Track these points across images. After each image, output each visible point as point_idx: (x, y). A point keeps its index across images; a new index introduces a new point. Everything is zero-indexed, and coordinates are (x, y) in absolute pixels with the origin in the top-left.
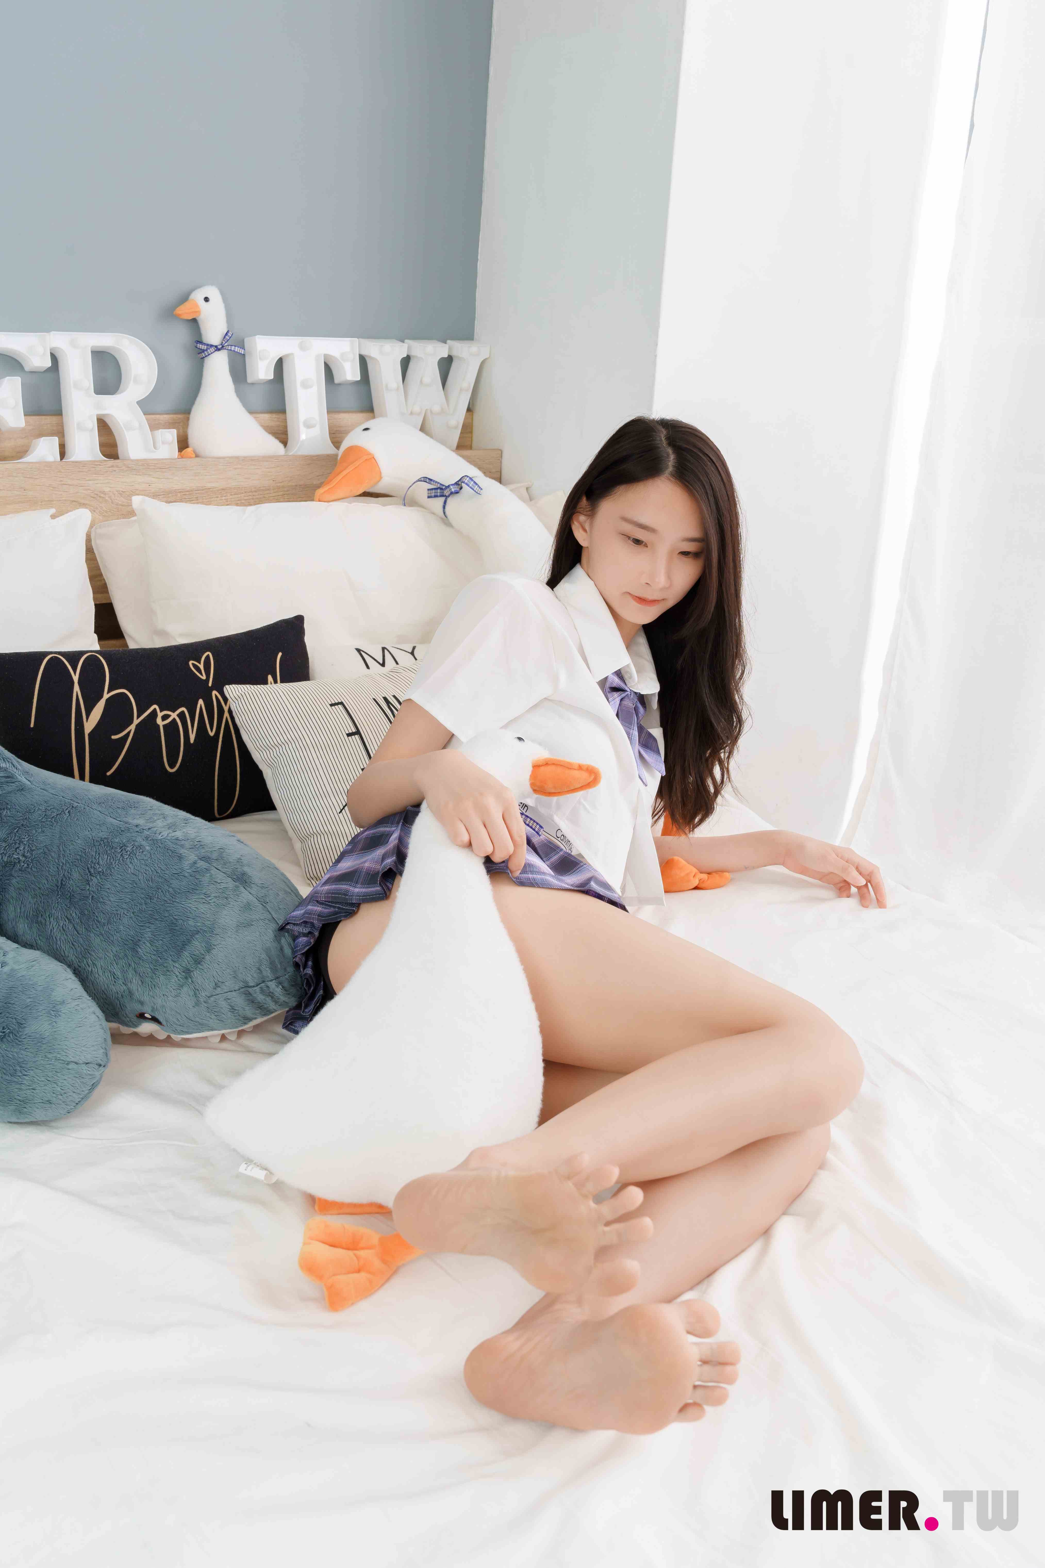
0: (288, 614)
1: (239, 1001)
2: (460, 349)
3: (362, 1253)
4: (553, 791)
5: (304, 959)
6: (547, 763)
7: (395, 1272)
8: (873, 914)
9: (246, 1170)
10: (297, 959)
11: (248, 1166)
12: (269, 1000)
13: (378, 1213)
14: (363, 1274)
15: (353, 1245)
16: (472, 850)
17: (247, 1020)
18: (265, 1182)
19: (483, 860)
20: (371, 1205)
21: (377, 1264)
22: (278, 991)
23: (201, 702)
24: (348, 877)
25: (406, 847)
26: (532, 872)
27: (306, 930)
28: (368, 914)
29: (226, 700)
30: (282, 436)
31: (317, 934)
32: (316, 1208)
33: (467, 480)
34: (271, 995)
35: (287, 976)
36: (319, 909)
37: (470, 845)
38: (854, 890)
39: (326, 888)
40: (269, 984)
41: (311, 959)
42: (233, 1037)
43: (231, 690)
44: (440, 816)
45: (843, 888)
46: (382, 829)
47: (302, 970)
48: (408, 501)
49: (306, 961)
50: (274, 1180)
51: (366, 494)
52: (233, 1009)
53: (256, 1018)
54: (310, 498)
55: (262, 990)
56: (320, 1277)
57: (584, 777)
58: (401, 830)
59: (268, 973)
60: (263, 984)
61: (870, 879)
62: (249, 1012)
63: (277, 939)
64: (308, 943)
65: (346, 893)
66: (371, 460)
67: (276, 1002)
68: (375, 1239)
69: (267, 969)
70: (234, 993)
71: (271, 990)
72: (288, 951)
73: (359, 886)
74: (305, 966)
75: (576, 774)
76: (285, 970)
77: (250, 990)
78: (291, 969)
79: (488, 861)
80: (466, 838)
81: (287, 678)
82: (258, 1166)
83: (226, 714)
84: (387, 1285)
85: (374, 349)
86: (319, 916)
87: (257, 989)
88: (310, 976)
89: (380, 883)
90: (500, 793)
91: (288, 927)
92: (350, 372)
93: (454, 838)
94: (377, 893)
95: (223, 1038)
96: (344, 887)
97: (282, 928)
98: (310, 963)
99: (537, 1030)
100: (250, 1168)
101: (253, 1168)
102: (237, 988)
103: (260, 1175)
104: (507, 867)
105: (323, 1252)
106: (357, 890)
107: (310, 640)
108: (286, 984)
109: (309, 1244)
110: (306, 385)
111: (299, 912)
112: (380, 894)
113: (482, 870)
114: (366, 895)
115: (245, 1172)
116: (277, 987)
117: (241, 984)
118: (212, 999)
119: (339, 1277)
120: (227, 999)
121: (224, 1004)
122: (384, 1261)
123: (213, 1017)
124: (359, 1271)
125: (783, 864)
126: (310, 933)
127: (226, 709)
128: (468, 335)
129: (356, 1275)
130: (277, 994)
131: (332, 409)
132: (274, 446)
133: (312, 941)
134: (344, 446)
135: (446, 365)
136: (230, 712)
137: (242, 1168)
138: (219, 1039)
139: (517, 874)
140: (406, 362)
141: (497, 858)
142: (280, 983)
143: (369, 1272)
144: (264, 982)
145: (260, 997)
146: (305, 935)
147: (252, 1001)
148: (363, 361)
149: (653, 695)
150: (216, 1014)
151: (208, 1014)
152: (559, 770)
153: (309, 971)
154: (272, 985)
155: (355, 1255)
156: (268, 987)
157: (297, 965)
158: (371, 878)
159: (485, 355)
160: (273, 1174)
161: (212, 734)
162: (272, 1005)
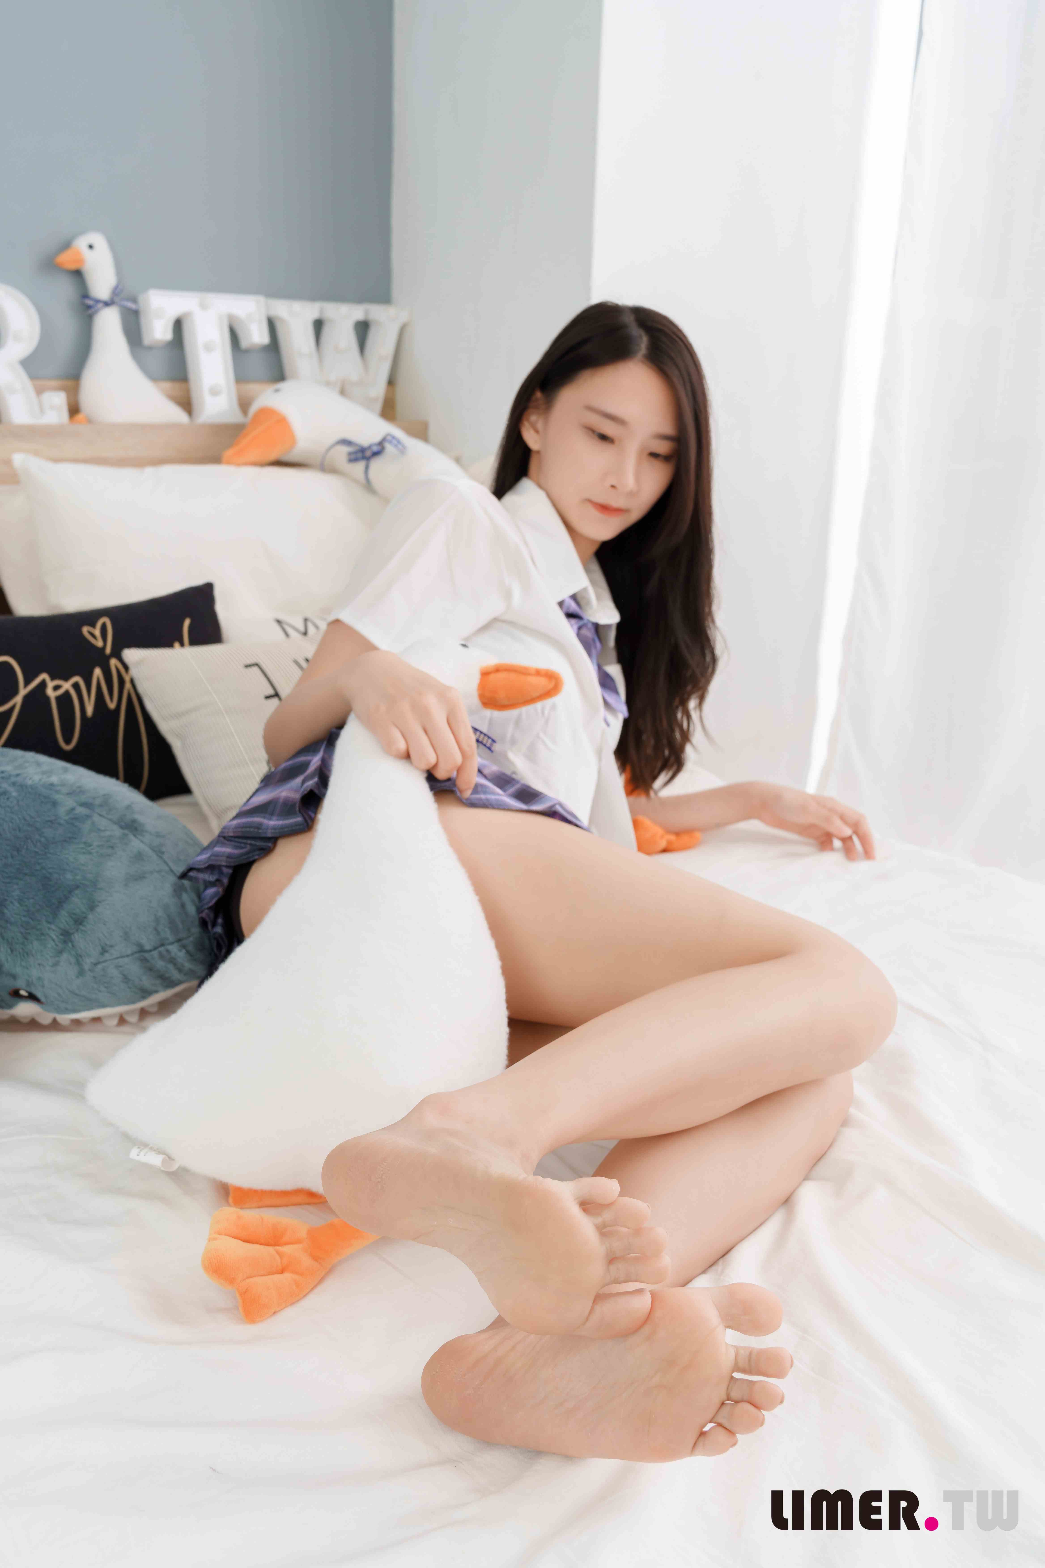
0: (196, 580)
1: (134, 968)
2: (377, 312)
3: (286, 1249)
4: (506, 702)
5: (212, 915)
6: (498, 669)
7: (330, 1272)
8: (862, 866)
9: (138, 1155)
10: (204, 915)
11: (141, 1151)
12: (171, 966)
13: (308, 1204)
14: (287, 1276)
15: (274, 1239)
16: (411, 763)
17: (145, 993)
18: (162, 1169)
19: (425, 775)
20: (299, 1192)
21: (306, 1261)
22: (181, 955)
23: (98, 672)
24: (263, 809)
25: (330, 770)
26: (485, 793)
27: (212, 878)
28: (285, 850)
29: (126, 668)
30: (187, 404)
31: (226, 881)
32: (231, 1200)
33: (389, 438)
34: (173, 961)
35: (191, 939)
36: (227, 850)
37: (407, 756)
38: (837, 843)
39: (235, 822)
40: (170, 947)
41: (221, 915)
42: (133, 1019)
43: (131, 655)
44: (371, 724)
45: (824, 841)
46: (302, 759)
47: (210, 927)
48: (325, 467)
49: (216, 917)
50: (175, 1167)
51: (279, 463)
52: (126, 979)
53: (156, 992)
54: (215, 459)
55: (160, 954)
56: (231, 1281)
57: (542, 683)
58: (325, 752)
59: (168, 934)
60: (162, 949)
61: (857, 828)
62: (147, 982)
63: (178, 891)
64: (215, 894)
65: (259, 826)
66: (282, 422)
67: (180, 970)
68: (303, 1233)
69: (166, 929)
70: (126, 960)
71: (173, 955)
72: (191, 909)
73: (275, 818)
74: (214, 924)
75: (534, 680)
76: (189, 930)
77: (146, 955)
78: (196, 930)
79: (431, 778)
80: (402, 746)
81: (195, 641)
82: (154, 1150)
83: (128, 685)
84: (320, 1288)
85: (282, 309)
86: (228, 857)
87: (155, 953)
88: (220, 936)
89: (299, 810)
90: (443, 693)
91: (191, 874)
92: (258, 336)
93: (387, 747)
94: (297, 824)
95: (122, 1021)
96: (257, 819)
97: (184, 876)
98: (220, 921)
99: (499, 971)
100: (142, 1153)
101: (146, 1153)
102: (129, 952)
103: (156, 1160)
104: (454, 785)
105: (234, 1249)
106: (272, 823)
107: (220, 608)
108: (191, 948)
109: (215, 1239)
110: (209, 348)
111: (204, 857)
112: (300, 825)
113: (423, 787)
114: (282, 827)
115: (137, 1158)
116: (180, 951)
117: (135, 949)
118: (100, 966)
119: (259, 1280)
120: (118, 967)
121: (113, 972)
122: (315, 1259)
123: (102, 988)
124: (282, 1272)
125: (759, 818)
126: (218, 880)
127: (127, 679)
128: (384, 297)
129: (277, 1277)
130: (180, 960)
131: (241, 377)
132: (178, 415)
133: (221, 890)
134: (253, 409)
135: (363, 329)
136: (132, 681)
137: (134, 1154)
138: (115, 1021)
139: (467, 794)
140: (319, 325)
141: (441, 774)
142: (184, 947)
143: (295, 1272)
144: (162, 945)
145: (160, 964)
146: (212, 884)
147: (150, 969)
148: (272, 325)
149: (608, 627)
150: (106, 985)
151: (96, 986)
152: (513, 676)
153: (219, 930)
154: (174, 949)
155: (278, 1252)
156: (168, 951)
157: (203, 923)
158: (287, 809)
159: (404, 317)
160: (174, 1160)
161: (112, 706)
162: (176, 975)
